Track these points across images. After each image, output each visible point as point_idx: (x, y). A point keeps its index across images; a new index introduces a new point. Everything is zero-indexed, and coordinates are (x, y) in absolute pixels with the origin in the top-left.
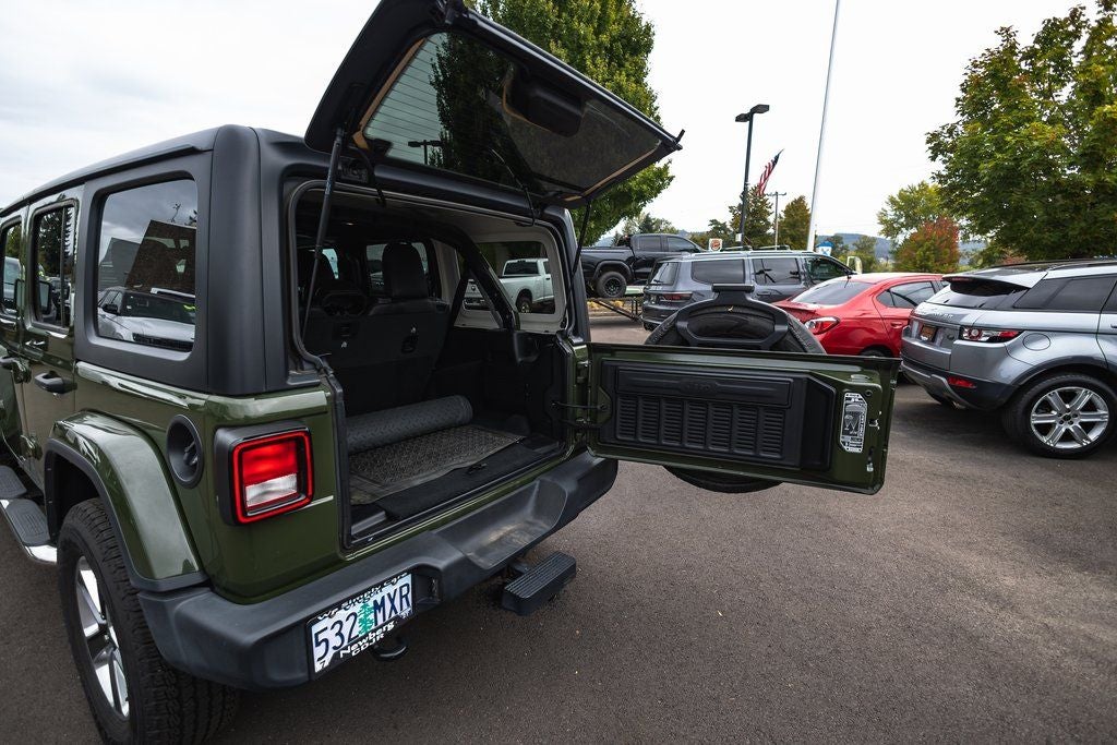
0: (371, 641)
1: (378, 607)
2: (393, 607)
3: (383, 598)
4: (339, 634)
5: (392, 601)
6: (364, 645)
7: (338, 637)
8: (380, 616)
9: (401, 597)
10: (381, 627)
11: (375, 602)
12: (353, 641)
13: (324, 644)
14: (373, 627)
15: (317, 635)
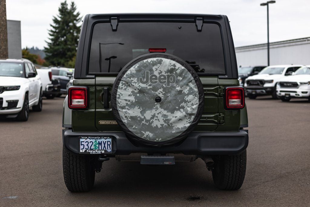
0: (96, 153)
1: (100, 144)
2: (105, 146)
3: (101, 142)
4: (87, 145)
5: (105, 144)
6: (94, 152)
7: (87, 146)
8: (100, 147)
9: (108, 145)
10: (100, 150)
11: (99, 142)
12: (91, 149)
13: (83, 145)
14: (98, 149)
15: (81, 142)
